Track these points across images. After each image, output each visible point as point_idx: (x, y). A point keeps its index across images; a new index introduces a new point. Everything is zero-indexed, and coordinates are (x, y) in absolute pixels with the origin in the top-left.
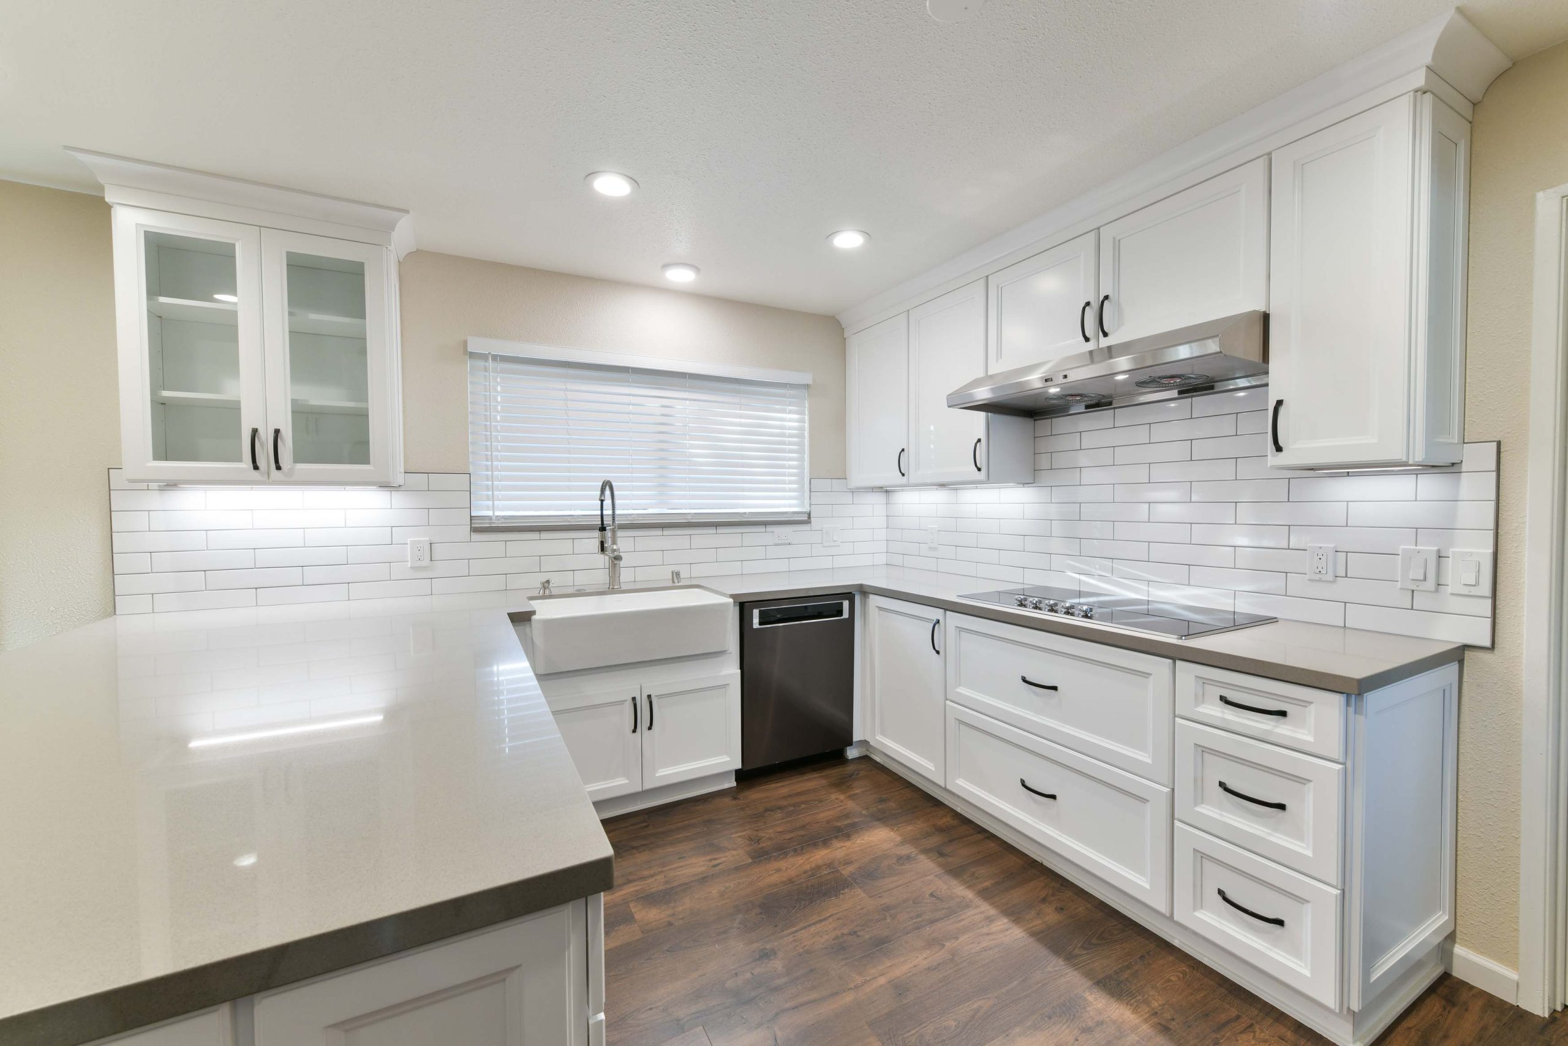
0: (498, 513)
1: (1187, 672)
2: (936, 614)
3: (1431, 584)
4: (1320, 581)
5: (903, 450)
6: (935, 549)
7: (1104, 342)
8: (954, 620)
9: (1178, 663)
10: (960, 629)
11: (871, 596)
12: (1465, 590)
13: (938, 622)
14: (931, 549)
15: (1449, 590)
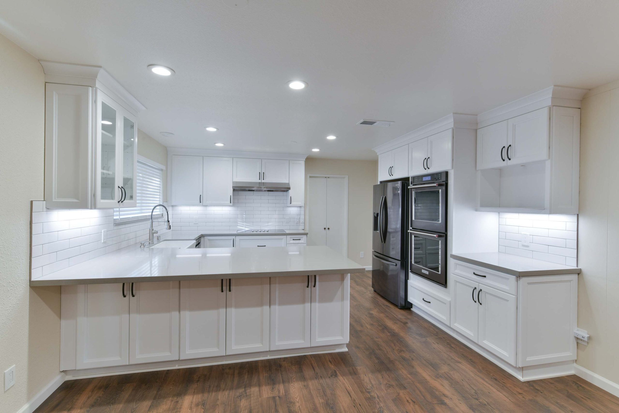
0: (121, 217)
1: (289, 237)
2: (234, 237)
3: (299, 222)
4: (287, 223)
5: (200, 195)
6: (197, 224)
7: (263, 181)
8: (238, 238)
9: (287, 236)
10: (240, 239)
11: (205, 237)
12: (302, 222)
13: (233, 239)
14: (195, 224)
15: (301, 222)
